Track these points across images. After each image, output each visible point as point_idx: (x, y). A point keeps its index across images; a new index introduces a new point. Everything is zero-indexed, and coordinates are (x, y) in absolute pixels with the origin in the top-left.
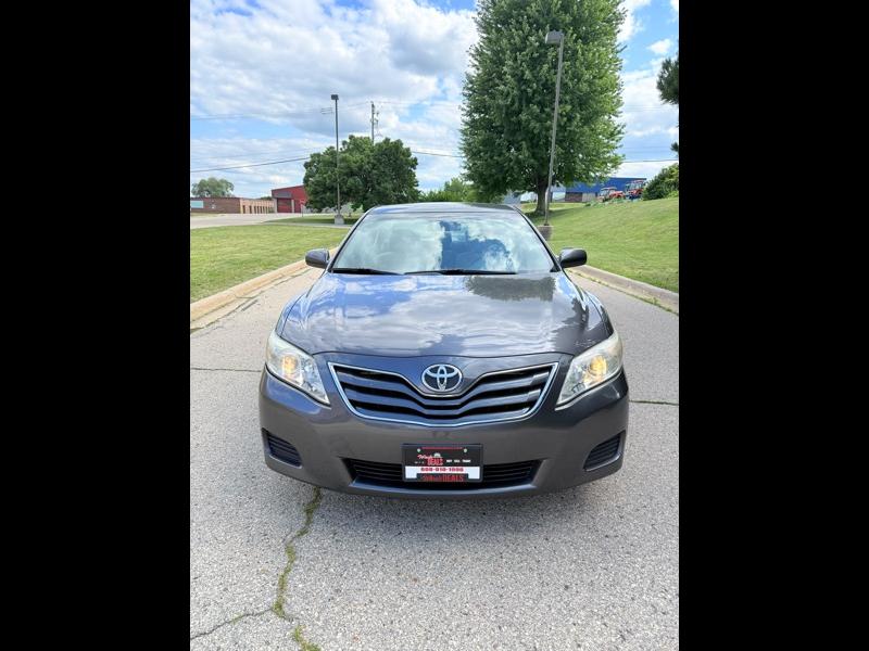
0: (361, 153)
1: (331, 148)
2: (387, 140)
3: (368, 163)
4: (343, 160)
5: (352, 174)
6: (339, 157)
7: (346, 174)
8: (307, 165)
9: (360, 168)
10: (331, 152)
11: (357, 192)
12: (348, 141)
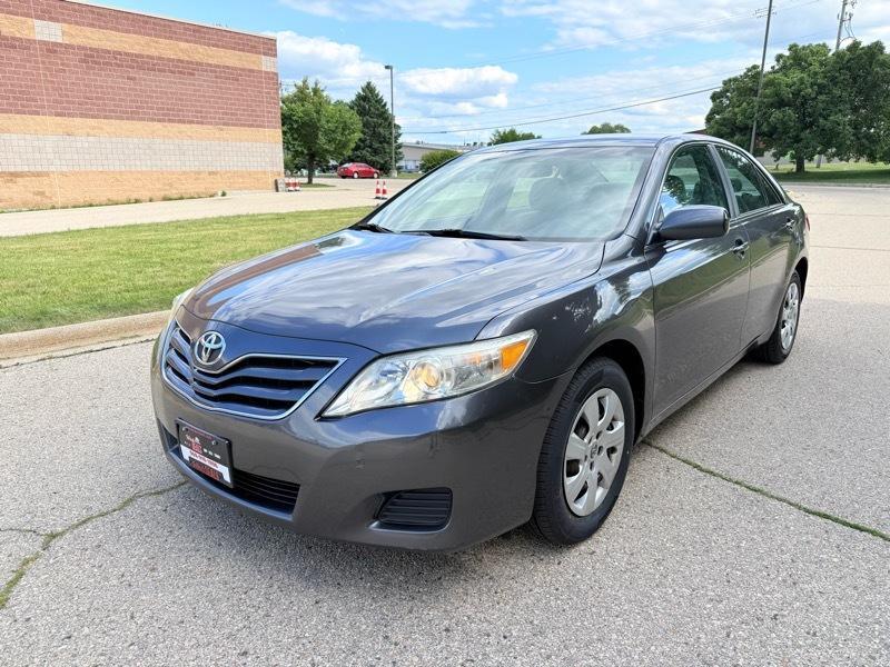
0: (803, 70)
1: (755, 67)
2: (855, 45)
3: (812, 85)
4: (770, 83)
5: (781, 103)
6: (763, 80)
7: (772, 105)
8: (714, 97)
9: (796, 94)
10: (754, 74)
11: (785, 132)
12: (787, 53)
